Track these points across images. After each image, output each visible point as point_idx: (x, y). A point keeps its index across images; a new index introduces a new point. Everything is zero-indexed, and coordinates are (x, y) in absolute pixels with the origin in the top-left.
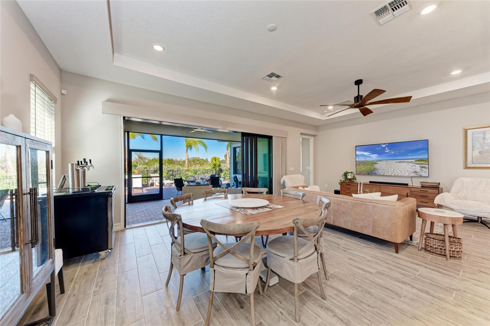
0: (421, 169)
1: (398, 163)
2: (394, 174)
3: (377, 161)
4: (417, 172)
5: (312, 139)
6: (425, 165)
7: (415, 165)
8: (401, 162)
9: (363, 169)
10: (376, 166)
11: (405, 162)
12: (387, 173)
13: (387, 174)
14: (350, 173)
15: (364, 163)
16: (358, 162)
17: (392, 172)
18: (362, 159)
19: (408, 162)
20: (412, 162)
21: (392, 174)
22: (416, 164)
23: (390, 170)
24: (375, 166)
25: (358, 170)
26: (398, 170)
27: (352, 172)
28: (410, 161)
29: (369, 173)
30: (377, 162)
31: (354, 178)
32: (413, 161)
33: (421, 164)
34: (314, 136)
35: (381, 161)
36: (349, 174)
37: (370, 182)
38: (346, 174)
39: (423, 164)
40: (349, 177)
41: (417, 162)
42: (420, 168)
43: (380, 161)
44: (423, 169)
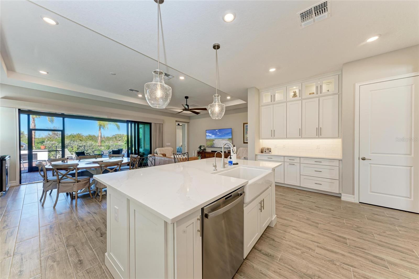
2: (221, 146)
4: (228, 145)
5: (186, 125)
6: (231, 142)
9: (209, 144)
10: (214, 142)
11: (224, 140)
12: (218, 146)
14: (202, 146)
15: (209, 140)
16: (207, 140)
19: (225, 140)
20: (227, 140)
25: (207, 144)
27: (204, 146)
28: (226, 139)
29: (211, 146)
30: (214, 140)
31: (205, 149)
32: (227, 139)
34: (188, 123)
36: (202, 147)
37: (212, 151)
38: (200, 147)
40: (202, 149)
41: (229, 140)
43: (216, 139)
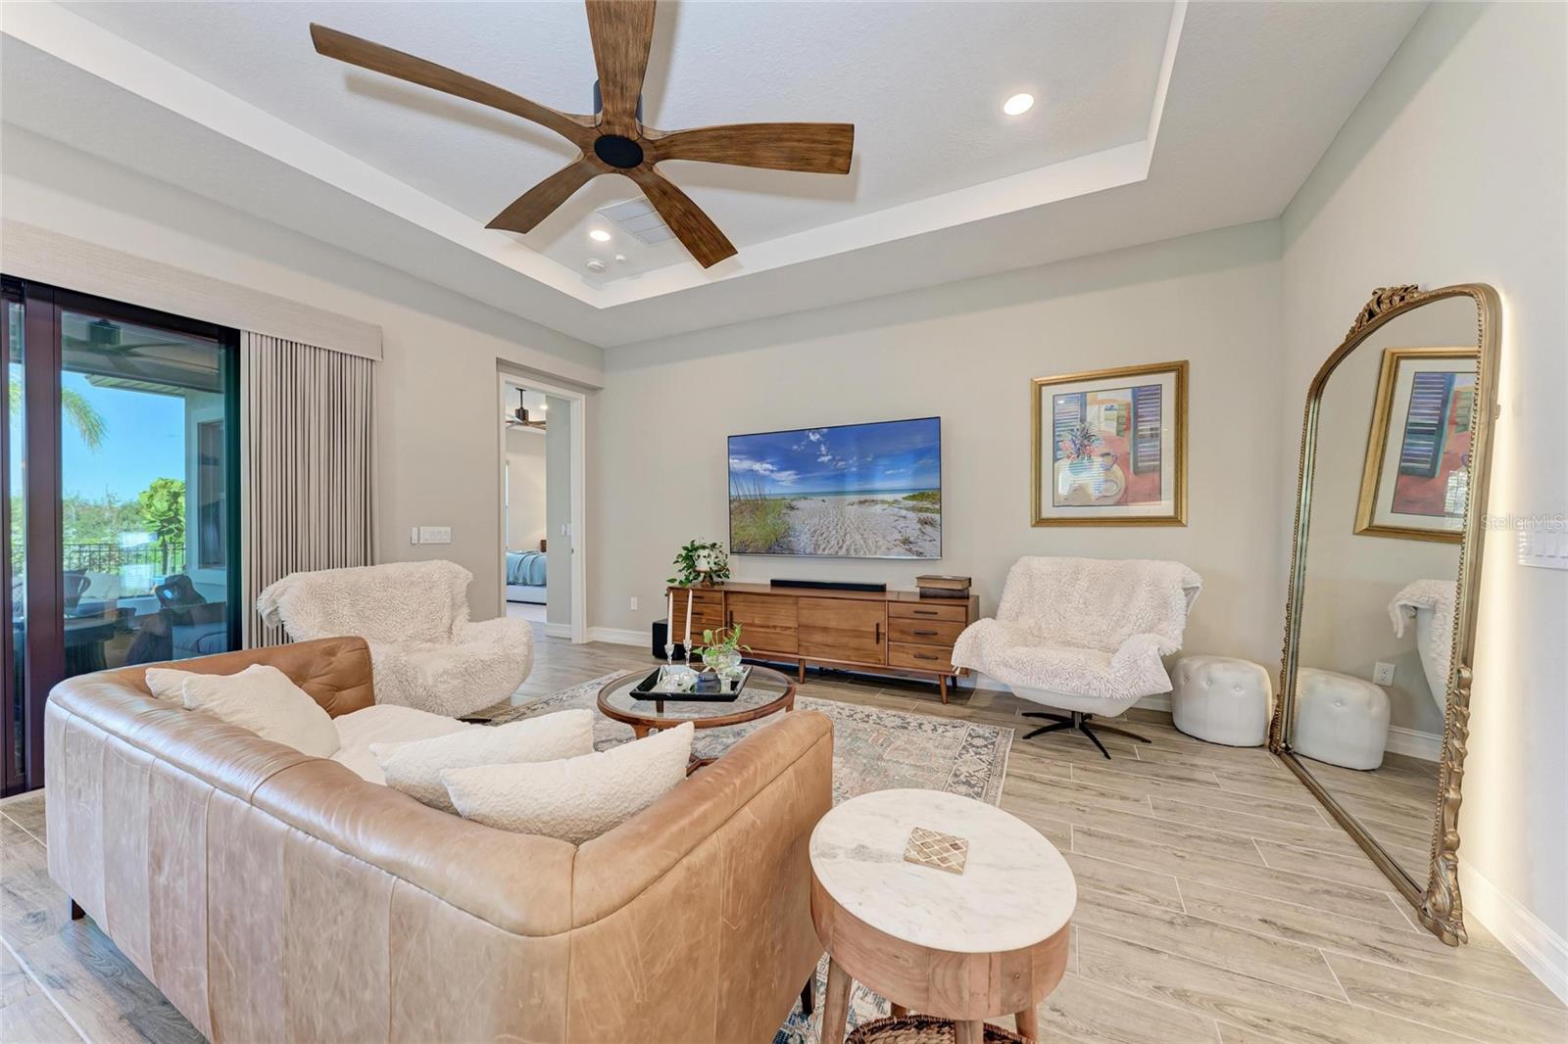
0: (920, 530)
1: (855, 506)
2: (844, 550)
3: (795, 499)
4: (912, 539)
5: (579, 403)
6: (933, 515)
7: (904, 512)
8: (866, 501)
9: (753, 531)
10: (794, 518)
11: (874, 502)
12: (823, 546)
13: (824, 550)
14: (704, 547)
15: (756, 508)
16: (736, 504)
17: (841, 542)
18: (749, 489)
19: (885, 502)
20: (896, 501)
21: (841, 548)
22: (907, 509)
23: (834, 532)
24: (788, 519)
25: (736, 533)
26: (858, 537)
27: (714, 545)
28: (889, 497)
29: (770, 548)
30: (794, 503)
31: (722, 570)
32: (899, 496)
33: (921, 510)
34: (592, 389)
35: (806, 499)
36: (705, 552)
37: (775, 583)
38: (689, 556)
39: (927, 510)
40: (703, 565)
41: (911, 503)
42: (920, 526)
43: (805, 496)
44: (928, 529)
